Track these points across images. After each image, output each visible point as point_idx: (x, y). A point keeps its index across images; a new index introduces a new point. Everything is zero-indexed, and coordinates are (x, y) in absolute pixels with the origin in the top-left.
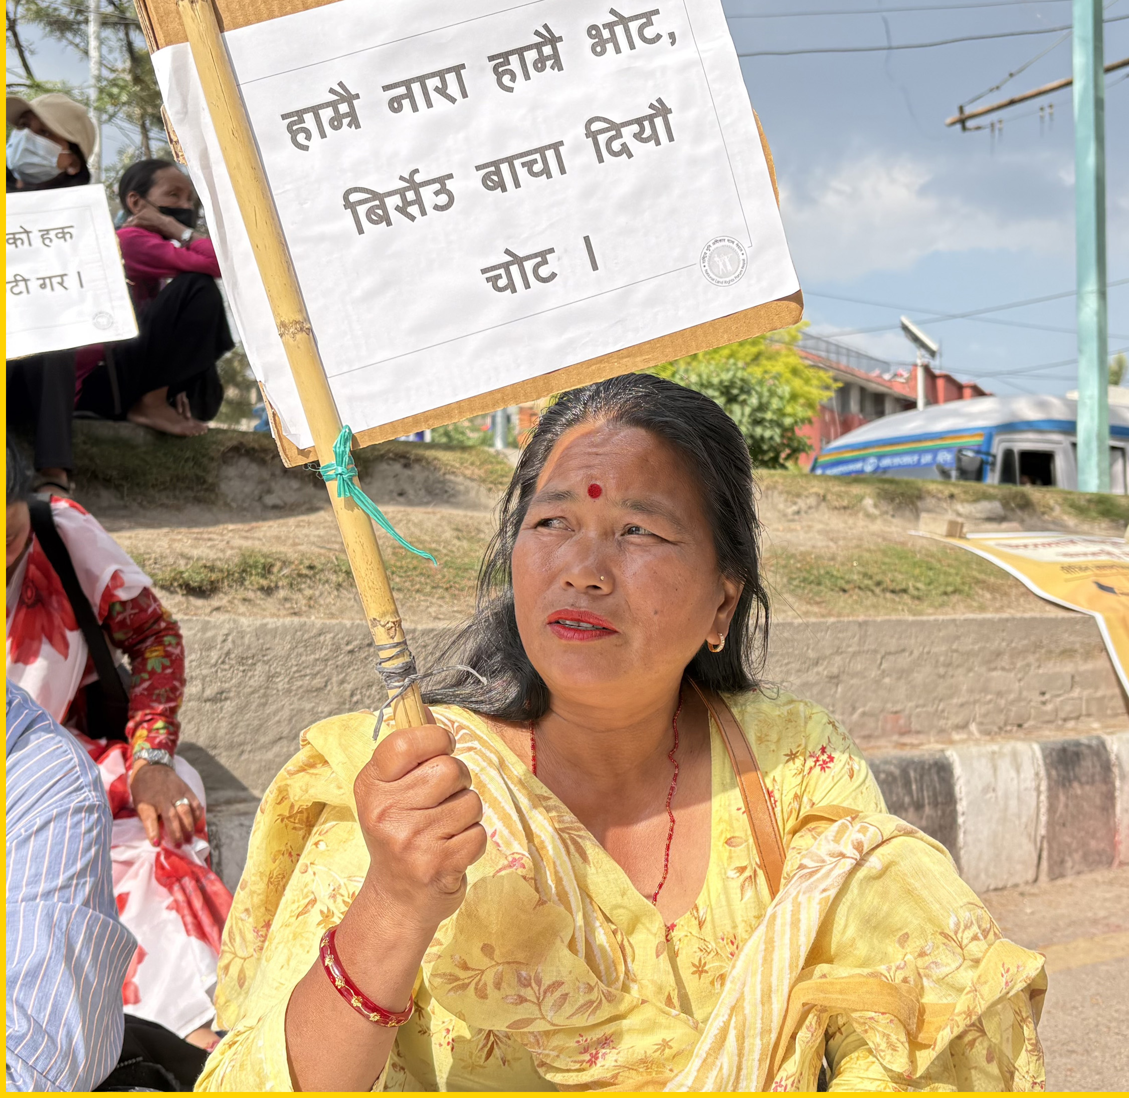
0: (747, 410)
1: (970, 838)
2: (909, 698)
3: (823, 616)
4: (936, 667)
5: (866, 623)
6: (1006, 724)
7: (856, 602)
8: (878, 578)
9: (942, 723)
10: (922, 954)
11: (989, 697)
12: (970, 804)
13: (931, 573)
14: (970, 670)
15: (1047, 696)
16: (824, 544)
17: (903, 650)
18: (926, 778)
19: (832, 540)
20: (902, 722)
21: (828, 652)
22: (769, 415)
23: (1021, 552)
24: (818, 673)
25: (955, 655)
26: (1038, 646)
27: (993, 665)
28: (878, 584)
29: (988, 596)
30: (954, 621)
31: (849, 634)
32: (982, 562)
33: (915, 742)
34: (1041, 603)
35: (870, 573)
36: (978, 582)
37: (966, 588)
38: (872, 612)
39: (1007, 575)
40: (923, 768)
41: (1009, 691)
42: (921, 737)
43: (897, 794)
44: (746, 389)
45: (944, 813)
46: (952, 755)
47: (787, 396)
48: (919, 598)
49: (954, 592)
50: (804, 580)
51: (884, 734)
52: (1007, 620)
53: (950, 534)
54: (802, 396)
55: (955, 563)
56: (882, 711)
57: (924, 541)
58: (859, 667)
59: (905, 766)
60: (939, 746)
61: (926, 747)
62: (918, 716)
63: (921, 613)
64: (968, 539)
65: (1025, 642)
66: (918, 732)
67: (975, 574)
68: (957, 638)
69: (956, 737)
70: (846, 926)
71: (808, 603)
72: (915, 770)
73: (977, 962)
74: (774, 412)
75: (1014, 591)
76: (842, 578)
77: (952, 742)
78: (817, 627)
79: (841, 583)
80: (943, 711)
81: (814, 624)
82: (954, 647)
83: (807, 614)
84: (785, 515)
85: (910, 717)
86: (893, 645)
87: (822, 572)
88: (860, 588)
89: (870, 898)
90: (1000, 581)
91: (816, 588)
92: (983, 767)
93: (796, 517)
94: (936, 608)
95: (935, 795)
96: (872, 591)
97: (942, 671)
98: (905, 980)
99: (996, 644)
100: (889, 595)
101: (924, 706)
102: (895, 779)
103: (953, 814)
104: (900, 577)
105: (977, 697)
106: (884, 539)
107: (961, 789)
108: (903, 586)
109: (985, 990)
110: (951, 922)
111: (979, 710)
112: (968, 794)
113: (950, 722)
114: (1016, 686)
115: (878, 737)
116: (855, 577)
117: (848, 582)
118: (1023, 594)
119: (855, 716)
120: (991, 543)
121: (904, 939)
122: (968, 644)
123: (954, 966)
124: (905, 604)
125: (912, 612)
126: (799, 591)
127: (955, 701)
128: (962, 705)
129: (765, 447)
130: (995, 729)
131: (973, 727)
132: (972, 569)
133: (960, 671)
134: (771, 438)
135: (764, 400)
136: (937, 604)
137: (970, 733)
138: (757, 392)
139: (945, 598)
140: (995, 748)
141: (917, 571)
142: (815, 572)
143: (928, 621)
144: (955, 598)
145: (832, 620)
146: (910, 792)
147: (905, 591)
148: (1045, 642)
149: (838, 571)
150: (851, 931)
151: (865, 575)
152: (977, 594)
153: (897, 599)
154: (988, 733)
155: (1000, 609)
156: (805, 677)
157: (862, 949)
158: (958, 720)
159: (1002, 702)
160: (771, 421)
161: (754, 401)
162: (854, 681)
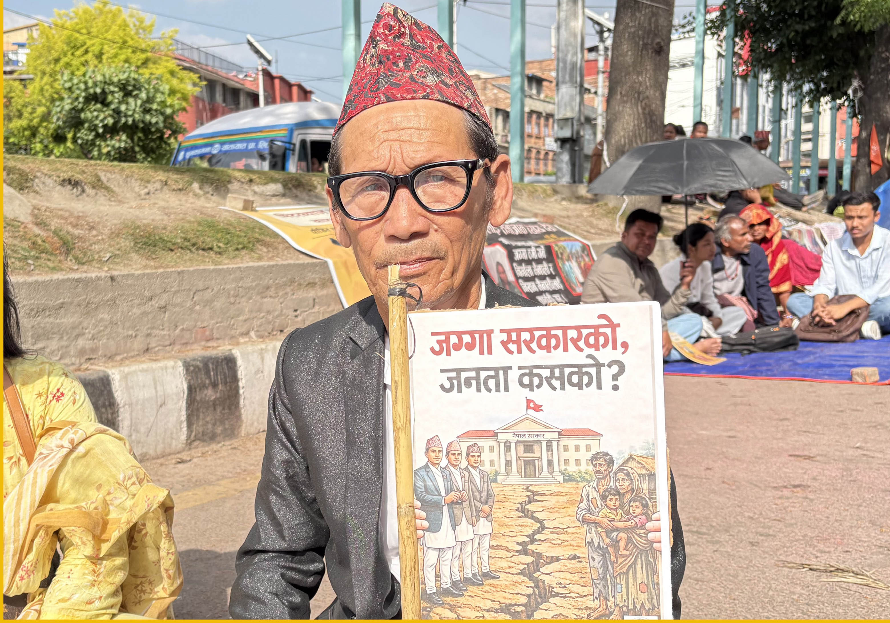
0: (139, 102)
1: (247, 402)
2: (211, 318)
3: (156, 268)
4: (229, 297)
5: (182, 272)
6: (273, 331)
7: (179, 257)
8: (194, 241)
9: (233, 332)
10: (109, 494)
11: (262, 315)
12: (247, 381)
13: (228, 236)
14: (250, 299)
15: (298, 312)
16: (161, 217)
17: (207, 288)
18: (219, 368)
19: (166, 214)
20: (207, 333)
21: (158, 292)
22: (155, 106)
23: (288, 220)
24: (152, 306)
25: (241, 289)
26: (292, 281)
27: (264, 295)
28: (194, 245)
29: (265, 250)
30: (239, 268)
31: (172, 279)
32: (263, 228)
33: (215, 345)
34: (298, 253)
35: (189, 237)
36: (258, 241)
37: (251, 245)
38: (188, 264)
39: (277, 235)
40: (218, 362)
41: (274, 310)
42: (220, 341)
43: (201, 379)
44: (138, 87)
45: (231, 387)
46: (236, 352)
47: (167, 92)
48: (220, 253)
49: (243, 248)
50: (145, 243)
51: (196, 341)
52: (273, 266)
53: (245, 208)
54: (179, 91)
55: (245, 229)
56: (195, 326)
57: (227, 214)
58: (179, 300)
59: (206, 361)
60: (229, 347)
61: (221, 348)
62: (218, 328)
63: (220, 263)
64: (256, 211)
65: (285, 279)
66: (218, 339)
67: (257, 235)
68: (242, 279)
69: (242, 340)
70: (64, 484)
71: (147, 259)
72: (213, 364)
73: (134, 495)
74: (158, 104)
75: (281, 246)
76: (170, 242)
77: (238, 344)
78: (150, 276)
79: (169, 245)
80: (233, 325)
81: (148, 274)
82: (240, 285)
83: (145, 267)
84: (140, 195)
85: (212, 330)
86: (201, 286)
87: (157, 238)
88: (182, 248)
89: (78, 468)
90: (273, 240)
91: (152, 249)
92: (255, 358)
93: (147, 197)
94: (231, 259)
95: (225, 378)
96: (190, 250)
97: (232, 300)
98: (96, 508)
99: (266, 281)
100: (201, 252)
101: (221, 322)
102: (200, 370)
103: (237, 389)
104: (209, 240)
105: (255, 315)
106: (202, 213)
107: (241, 372)
108: (210, 246)
109: (137, 510)
110: (121, 477)
111: (256, 323)
112: (246, 375)
113: (238, 331)
114: (279, 307)
115: (192, 343)
116: (179, 241)
117: (174, 244)
118: (287, 248)
119: (177, 331)
120: (271, 214)
121: (99, 487)
122: (248, 282)
123: (124, 498)
124: (211, 257)
125: (215, 263)
126: (142, 251)
127: (241, 318)
128: (245, 321)
129: (153, 130)
130: (266, 334)
131: (252, 334)
132: (256, 232)
133: (243, 300)
134: (157, 123)
135: (151, 95)
136: (231, 256)
137: (250, 337)
138: (146, 89)
139: (237, 252)
140: (263, 346)
141: (219, 236)
142: (152, 238)
143: (223, 269)
144: (243, 252)
145: (161, 270)
146: (209, 377)
147: (211, 249)
148: (297, 279)
149: (168, 236)
150: (67, 485)
151: (185, 239)
152: (258, 248)
153: (206, 254)
154: (262, 337)
155: (271, 258)
156: (143, 309)
157: (73, 495)
158: (244, 330)
159: (270, 317)
160: (156, 110)
161: (143, 95)
162: (177, 309)
